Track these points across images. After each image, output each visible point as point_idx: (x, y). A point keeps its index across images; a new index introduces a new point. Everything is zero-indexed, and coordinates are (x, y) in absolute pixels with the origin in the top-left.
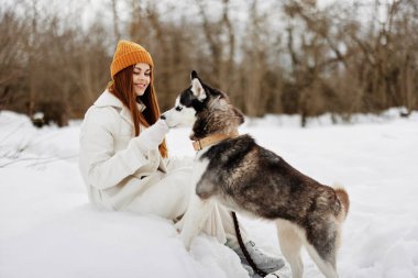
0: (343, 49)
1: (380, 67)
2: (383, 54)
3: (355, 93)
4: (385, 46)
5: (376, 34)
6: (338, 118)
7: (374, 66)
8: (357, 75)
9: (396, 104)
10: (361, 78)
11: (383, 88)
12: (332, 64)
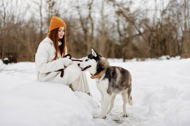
0: (142, 30)
1: (158, 38)
2: (159, 33)
3: (147, 49)
4: (160, 29)
5: (156, 24)
6: (139, 59)
7: (155, 38)
8: (148, 41)
9: (165, 54)
10: (149, 43)
11: (159, 47)
12: (137, 37)
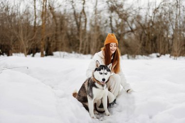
0: (134, 27)
1: (149, 35)
2: (150, 31)
3: (138, 46)
4: (151, 26)
5: (148, 22)
6: (130, 57)
7: (146, 35)
8: (139, 38)
9: (155, 52)
10: (141, 40)
11: (150, 44)
12: (129, 33)
